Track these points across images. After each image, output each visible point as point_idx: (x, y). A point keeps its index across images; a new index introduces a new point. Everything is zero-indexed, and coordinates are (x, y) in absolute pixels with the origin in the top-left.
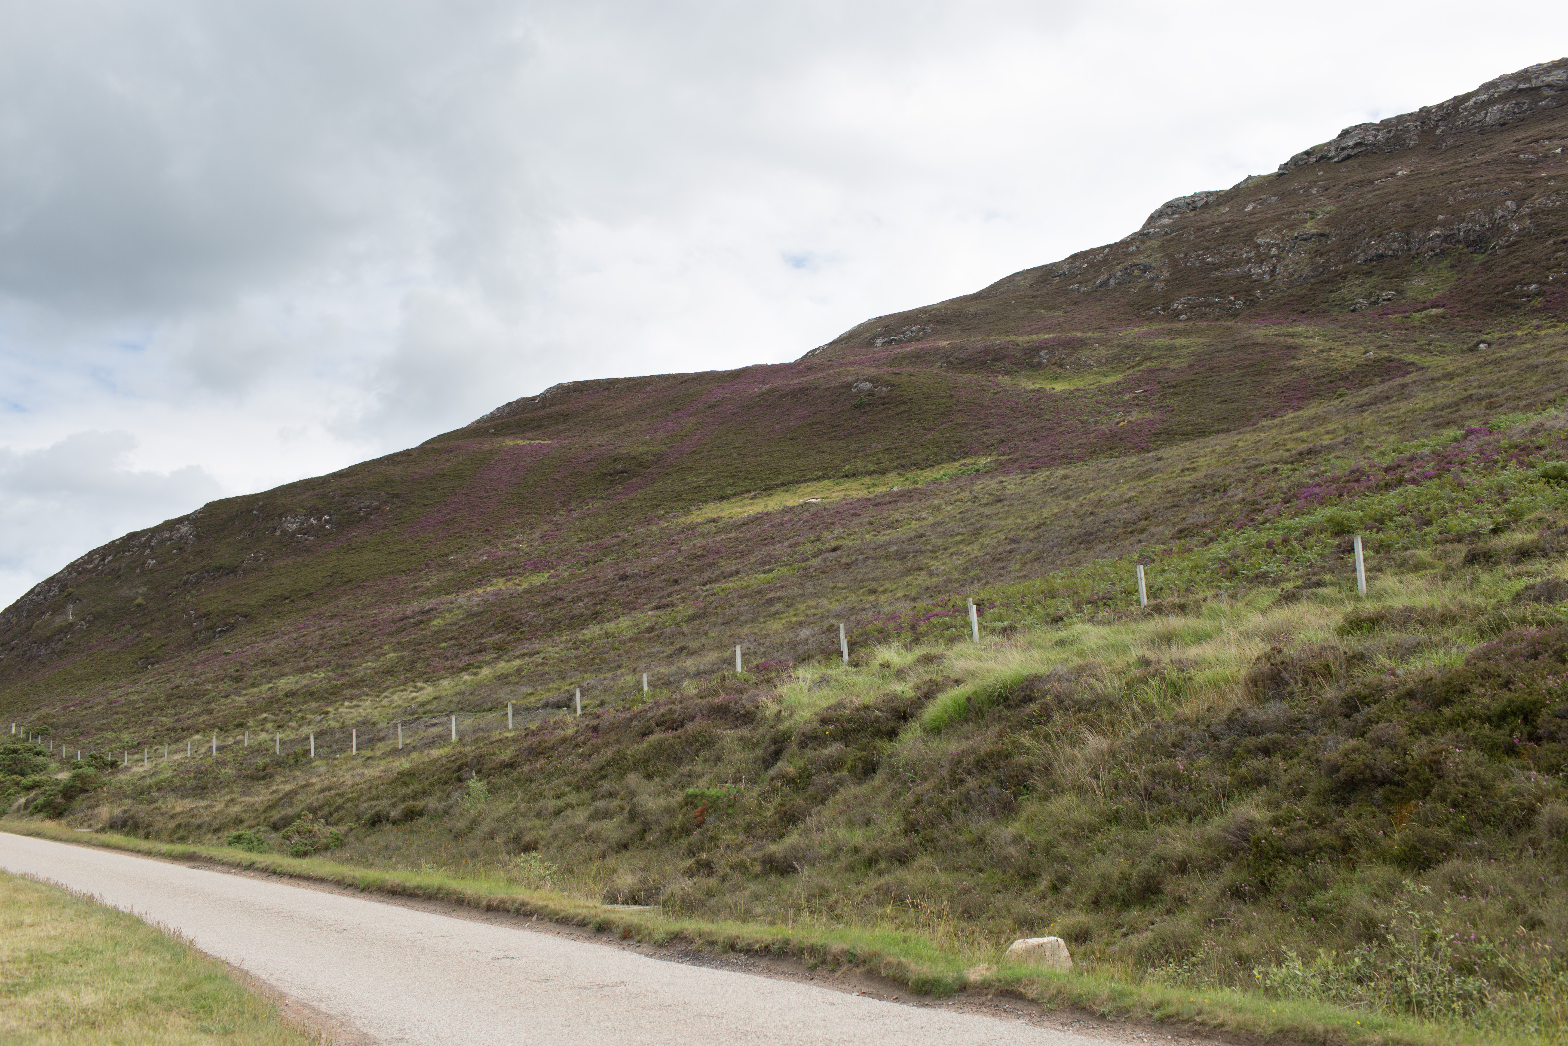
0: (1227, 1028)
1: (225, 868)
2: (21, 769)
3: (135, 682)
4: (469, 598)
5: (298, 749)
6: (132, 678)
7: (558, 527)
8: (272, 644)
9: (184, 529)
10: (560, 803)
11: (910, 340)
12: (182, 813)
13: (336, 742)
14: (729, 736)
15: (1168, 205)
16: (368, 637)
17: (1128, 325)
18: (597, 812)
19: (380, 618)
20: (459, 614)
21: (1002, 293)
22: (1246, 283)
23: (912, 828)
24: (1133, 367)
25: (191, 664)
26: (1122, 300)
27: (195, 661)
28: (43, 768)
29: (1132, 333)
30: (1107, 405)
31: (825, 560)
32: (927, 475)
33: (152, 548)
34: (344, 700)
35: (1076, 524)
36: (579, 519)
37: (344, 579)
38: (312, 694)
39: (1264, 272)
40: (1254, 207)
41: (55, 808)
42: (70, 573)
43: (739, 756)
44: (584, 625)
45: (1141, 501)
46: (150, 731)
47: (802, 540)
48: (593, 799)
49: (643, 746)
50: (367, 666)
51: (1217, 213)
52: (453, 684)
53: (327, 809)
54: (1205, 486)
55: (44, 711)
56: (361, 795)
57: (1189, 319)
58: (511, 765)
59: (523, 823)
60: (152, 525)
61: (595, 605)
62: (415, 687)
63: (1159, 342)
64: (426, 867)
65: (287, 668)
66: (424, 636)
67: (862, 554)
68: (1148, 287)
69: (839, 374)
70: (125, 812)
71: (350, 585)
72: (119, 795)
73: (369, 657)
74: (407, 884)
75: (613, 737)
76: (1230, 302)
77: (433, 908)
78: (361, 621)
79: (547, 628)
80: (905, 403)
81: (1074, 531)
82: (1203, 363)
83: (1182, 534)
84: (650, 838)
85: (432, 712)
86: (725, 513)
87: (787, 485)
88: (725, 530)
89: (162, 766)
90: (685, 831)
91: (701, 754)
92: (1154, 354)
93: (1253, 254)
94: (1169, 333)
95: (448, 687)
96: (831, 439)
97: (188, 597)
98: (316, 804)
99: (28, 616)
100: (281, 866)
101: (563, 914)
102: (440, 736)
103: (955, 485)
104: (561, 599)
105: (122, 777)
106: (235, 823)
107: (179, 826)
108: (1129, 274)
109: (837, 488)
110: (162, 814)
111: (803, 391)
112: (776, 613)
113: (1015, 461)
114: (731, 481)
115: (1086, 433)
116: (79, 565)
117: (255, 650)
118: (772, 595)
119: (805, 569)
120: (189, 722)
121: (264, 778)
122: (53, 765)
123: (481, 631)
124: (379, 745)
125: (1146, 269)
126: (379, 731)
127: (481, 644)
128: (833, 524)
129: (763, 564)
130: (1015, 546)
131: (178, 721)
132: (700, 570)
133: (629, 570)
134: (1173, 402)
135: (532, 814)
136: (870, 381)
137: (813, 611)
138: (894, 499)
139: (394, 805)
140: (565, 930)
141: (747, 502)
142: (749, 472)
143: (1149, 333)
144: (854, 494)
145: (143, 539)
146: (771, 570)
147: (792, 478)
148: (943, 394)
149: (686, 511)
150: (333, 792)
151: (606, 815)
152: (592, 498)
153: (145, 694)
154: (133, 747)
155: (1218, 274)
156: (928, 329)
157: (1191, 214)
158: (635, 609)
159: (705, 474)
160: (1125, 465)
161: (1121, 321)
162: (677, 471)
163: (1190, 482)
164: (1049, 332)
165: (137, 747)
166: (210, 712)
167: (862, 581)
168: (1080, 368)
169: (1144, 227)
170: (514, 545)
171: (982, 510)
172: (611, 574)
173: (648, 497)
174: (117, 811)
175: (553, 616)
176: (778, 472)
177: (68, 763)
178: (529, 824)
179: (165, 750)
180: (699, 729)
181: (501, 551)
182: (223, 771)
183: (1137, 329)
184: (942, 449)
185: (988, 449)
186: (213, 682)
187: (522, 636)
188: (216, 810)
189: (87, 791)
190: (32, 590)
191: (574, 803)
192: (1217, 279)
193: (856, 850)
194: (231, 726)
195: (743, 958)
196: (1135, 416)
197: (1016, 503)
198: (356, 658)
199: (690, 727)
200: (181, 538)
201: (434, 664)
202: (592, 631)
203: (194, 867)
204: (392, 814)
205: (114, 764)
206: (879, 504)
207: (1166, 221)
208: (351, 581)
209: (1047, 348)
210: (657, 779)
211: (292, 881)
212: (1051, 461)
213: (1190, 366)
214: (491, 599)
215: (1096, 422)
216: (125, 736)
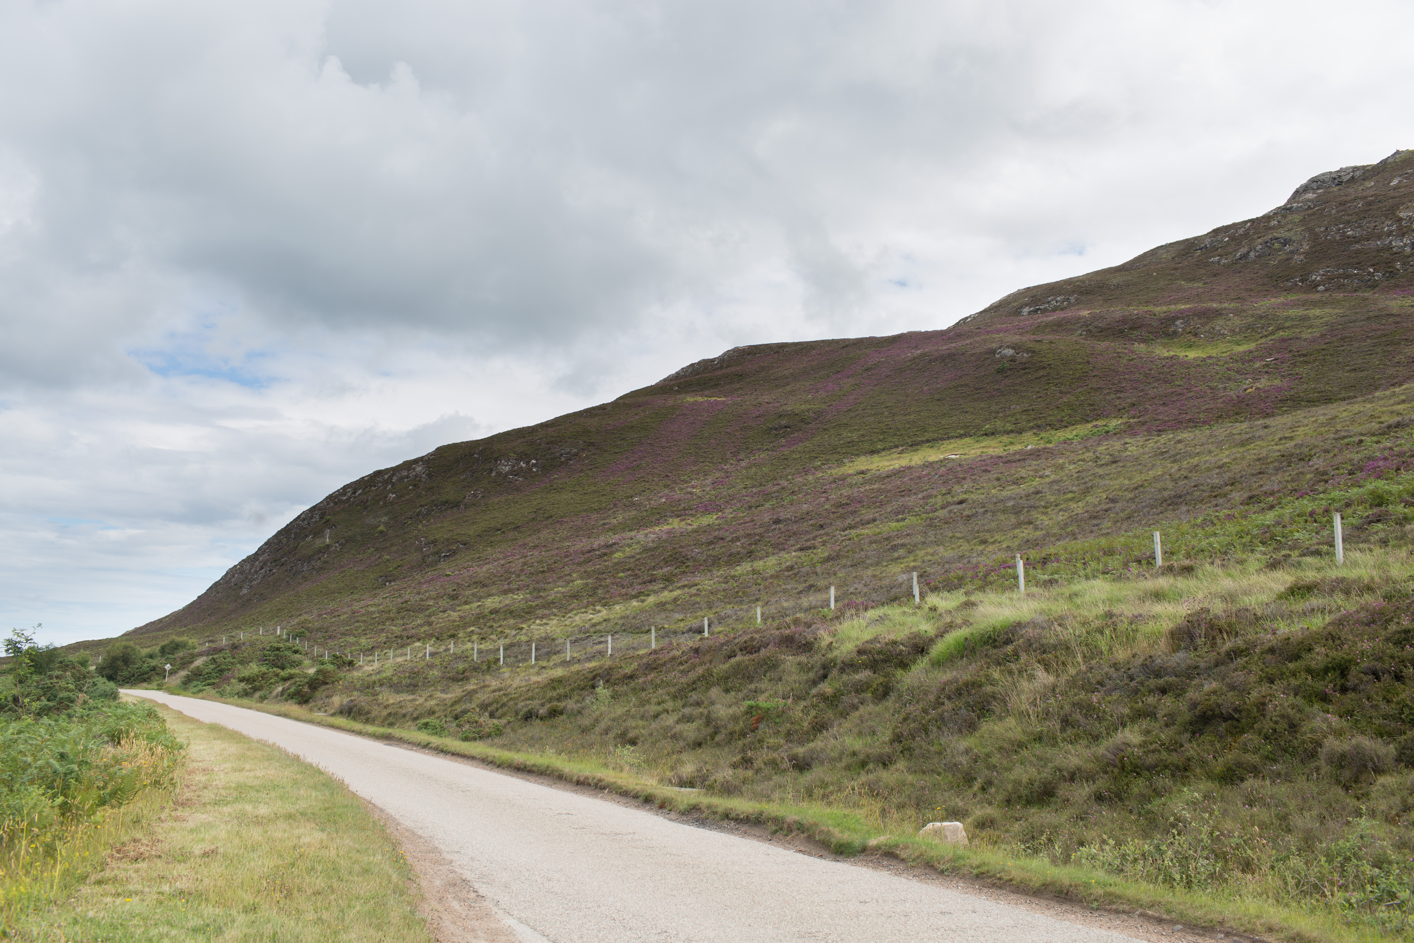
0: (1014, 882)
1: (410, 747)
2: (282, 664)
3: (375, 596)
4: (646, 535)
5: (491, 657)
6: (373, 593)
7: (728, 474)
8: (484, 569)
9: (419, 469)
10: (659, 708)
11: (1055, 310)
12: (393, 704)
13: (521, 653)
14: (790, 661)
15: (1313, 180)
16: (561, 566)
17: (1265, 296)
18: (683, 716)
19: (571, 550)
20: (637, 548)
21: (1145, 266)
22: (1386, 255)
23: (897, 738)
24: (1266, 336)
25: (420, 583)
26: (1261, 272)
27: (423, 580)
28: (299, 664)
29: (1266, 304)
30: (1237, 372)
31: (950, 512)
32: (1061, 435)
33: (393, 484)
34: (536, 618)
35: (1170, 487)
36: (746, 468)
37: (546, 515)
38: (511, 612)
39: (1406, 245)
40: (1400, 182)
41: (303, 696)
42: (328, 503)
43: (795, 677)
44: (738, 563)
45: (1232, 467)
46: (383, 637)
47: (935, 492)
48: (683, 707)
49: (726, 666)
50: (557, 591)
51: (1361, 188)
52: (623, 608)
53: (495, 705)
54: (1292, 455)
55: (305, 617)
56: (520, 696)
57: (1326, 290)
58: (631, 677)
59: (631, 723)
60: (394, 464)
61: (751, 545)
62: (594, 610)
63: (1292, 312)
64: (550, 752)
65: (494, 589)
66: (607, 567)
67: (983, 507)
68: (1287, 260)
69: (985, 341)
70: (352, 701)
71: (550, 520)
72: (351, 687)
73: (560, 583)
74: (528, 763)
75: (708, 658)
76: (1369, 273)
77: (542, 781)
78: (556, 551)
79: (709, 564)
80: (1044, 368)
81: (1166, 494)
82: (1336, 332)
83: (1252, 499)
84: (717, 738)
85: (601, 631)
86: (873, 466)
87: (932, 442)
88: (870, 482)
89: (387, 666)
90: (743, 735)
91: (768, 675)
92: (1287, 324)
93: (1394, 227)
94: (1304, 304)
95: (619, 611)
96: (974, 400)
97: (420, 527)
98: (487, 702)
99: (295, 538)
100: (447, 746)
101: (624, 788)
102: (600, 652)
103: (1082, 446)
104: (722, 539)
105: (356, 674)
106: (429, 714)
107: (390, 714)
108: (1269, 247)
109: (977, 445)
110: (379, 705)
111: (951, 356)
112: (898, 558)
113: (1144, 424)
114: (881, 437)
115: (1214, 398)
116: (336, 497)
117: (471, 573)
118: (899, 541)
119: (931, 519)
120: (413, 631)
121: (462, 680)
122: (307, 662)
123: (653, 564)
124: (554, 657)
125: (1286, 242)
126: (556, 646)
127: (652, 575)
128: (964, 479)
129: (897, 513)
130: (1112, 505)
131: (404, 630)
132: (843, 517)
133: (783, 516)
134: (1303, 370)
135: (639, 716)
136: (1013, 348)
137: (929, 557)
138: (1024, 457)
139: (543, 705)
140: (624, 800)
141: (895, 456)
142: (898, 429)
143: (1284, 304)
144: (990, 451)
145: (386, 476)
146: (903, 519)
147: (936, 435)
148: (1080, 360)
149: (840, 463)
150: (502, 692)
151: (690, 719)
152: (759, 449)
153: (381, 607)
154: (368, 650)
155: (1358, 246)
156: (1072, 299)
157: (1336, 189)
158: (784, 549)
159: (859, 430)
160: (1234, 432)
161: (1259, 292)
162: (834, 427)
163: (1279, 451)
164: (1187, 303)
165: (370, 651)
166: (430, 624)
167: (978, 532)
168: (1214, 336)
169: (1289, 201)
170: (689, 490)
171: (1097, 470)
172: (767, 518)
173: (807, 450)
174: (346, 700)
175: (714, 553)
176: (924, 430)
177: (317, 660)
178: (634, 724)
179: (391, 653)
180: (768, 654)
181: (678, 494)
182: (431, 672)
183: (1273, 300)
184: (1076, 411)
185: (1119, 411)
186: (434, 599)
187: (687, 570)
188: (417, 703)
189: (327, 683)
190: (299, 517)
191: (670, 709)
192: (1357, 252)
193: (854, 754)
194: (445, 636)
195: (733, 823)
196: (1264, 383)
197: (1129, 464)
198: (549, 583)
199: (763, 651)
200: (416, 476)
201: (612, 591)
202: (744, 568)
203: (388, 745)
204: (541, 711)
205: (351, 663)
206: (1009, 462)
207: (1310, 196)
208: (551, 517)
209: (1183, 318)
210: (733, 693)
211: (453, 758)
212: (1178, 424)
213: (1323, 336)
214: (664, 537)
215: (1225, 388)
216: (363, 641)
